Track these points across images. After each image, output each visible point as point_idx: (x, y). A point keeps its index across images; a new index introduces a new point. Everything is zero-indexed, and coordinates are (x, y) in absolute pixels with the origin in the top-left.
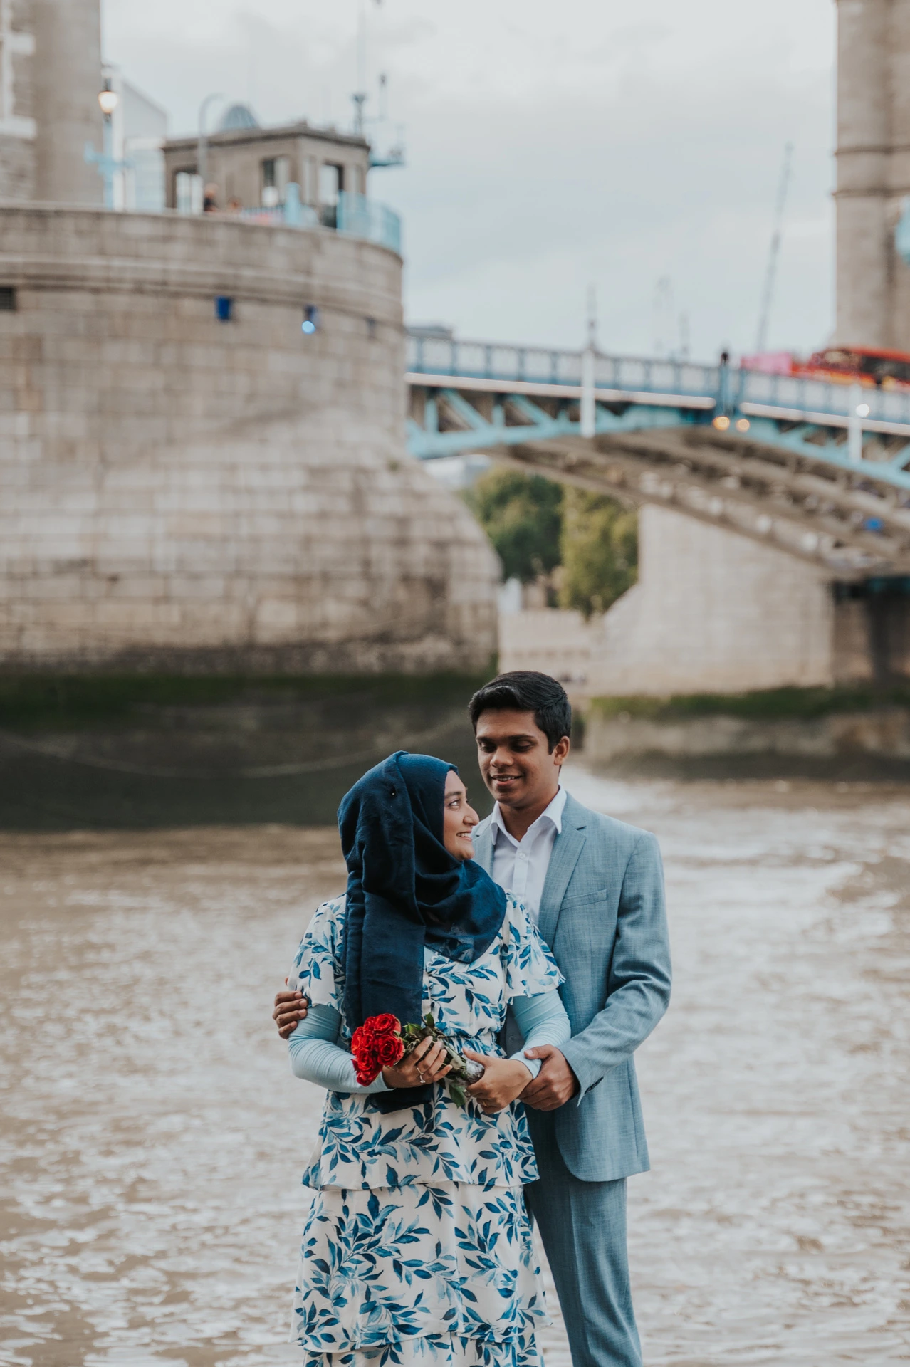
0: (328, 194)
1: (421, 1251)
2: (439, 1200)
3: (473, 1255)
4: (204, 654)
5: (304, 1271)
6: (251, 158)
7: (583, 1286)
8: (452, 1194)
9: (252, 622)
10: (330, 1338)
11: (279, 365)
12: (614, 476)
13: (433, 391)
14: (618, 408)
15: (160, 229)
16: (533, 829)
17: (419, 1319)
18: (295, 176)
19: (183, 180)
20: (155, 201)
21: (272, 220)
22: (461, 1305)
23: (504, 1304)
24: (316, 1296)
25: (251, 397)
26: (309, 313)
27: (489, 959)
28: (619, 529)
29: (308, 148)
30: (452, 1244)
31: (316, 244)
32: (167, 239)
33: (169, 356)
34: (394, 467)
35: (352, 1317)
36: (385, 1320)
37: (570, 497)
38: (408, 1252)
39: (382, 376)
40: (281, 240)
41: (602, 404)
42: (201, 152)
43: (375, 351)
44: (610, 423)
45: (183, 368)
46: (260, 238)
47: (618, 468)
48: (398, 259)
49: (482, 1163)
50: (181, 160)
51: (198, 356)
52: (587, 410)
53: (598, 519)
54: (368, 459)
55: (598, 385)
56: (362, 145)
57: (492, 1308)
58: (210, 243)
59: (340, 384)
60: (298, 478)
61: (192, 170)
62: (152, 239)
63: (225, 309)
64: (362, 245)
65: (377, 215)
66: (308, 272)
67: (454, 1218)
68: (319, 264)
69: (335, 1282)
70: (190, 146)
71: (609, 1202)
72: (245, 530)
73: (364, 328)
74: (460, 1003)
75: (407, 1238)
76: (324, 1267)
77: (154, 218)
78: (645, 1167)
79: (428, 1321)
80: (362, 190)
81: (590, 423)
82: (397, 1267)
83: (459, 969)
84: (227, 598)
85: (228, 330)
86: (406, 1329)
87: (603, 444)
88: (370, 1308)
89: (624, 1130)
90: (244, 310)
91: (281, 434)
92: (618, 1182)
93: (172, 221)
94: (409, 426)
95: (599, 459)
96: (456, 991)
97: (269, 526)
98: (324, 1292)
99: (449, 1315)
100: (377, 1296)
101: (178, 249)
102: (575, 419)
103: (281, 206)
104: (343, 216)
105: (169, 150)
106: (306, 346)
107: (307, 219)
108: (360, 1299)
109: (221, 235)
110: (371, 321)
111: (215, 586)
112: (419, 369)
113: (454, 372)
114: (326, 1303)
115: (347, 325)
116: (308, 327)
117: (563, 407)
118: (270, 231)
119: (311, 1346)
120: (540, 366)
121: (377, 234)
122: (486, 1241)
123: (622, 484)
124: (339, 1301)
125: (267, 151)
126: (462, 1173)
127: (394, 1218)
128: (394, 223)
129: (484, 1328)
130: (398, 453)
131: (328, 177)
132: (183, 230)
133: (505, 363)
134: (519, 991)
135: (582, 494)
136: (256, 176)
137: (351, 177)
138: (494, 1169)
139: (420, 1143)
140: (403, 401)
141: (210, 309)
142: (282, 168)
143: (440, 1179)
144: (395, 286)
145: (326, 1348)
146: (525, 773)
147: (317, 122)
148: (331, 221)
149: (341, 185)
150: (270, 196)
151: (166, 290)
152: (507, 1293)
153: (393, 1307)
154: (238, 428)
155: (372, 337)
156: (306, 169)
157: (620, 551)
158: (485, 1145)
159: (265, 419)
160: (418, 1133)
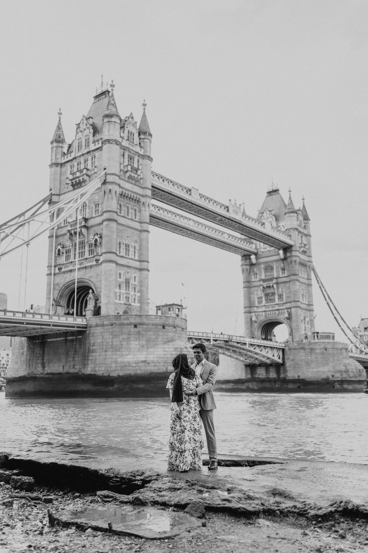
0: (177, 312)
1: (187, 419)
2: (189, 412)
3: (194, 419)
4: (161, 373)
5: (171, 422)
6: (167, 308)
7: (207, 425)
8: (191, 411)
9: (167, 369)
10: (175, 431)
11: (171, 334)
12: (215, 350)
13: (191, 338)
14: (216, 341)
15: (155, 317)
16: (200, 364)
17: (187, 428)
18: (173, 310)
19: (158, 311)
20: (155, 314)
21: (170, 316)
22: (192, 426)
23: (198, 426)
24: (173, 425)
25: (167, 339)
26: (175, 327)
27: (194, 379)
28: (216, 358)
29: (175, 306)
30: (191, 418)
31: (176, 319)
32: (156, 318)
33: (156, 333)
34: (186, 348)
35: (178, 428)
36: (182, 428)
37: (210, 353)
38: (185, 419)
39: (184, 336)
40: (171, 318)
41: (214, 340)
42: (161, 307)
43: (183, 333)
44: (214, 342)
45: (158, 335)
46: (168, 318)
47: (216, 349)
48: (186, 320)
49: (195, 407)
50: (158, 308)
51: (160, 333)
52: (212, 341)
53: (213, 357)
54: (182, 347)
55: (213, 337)
56: (182, 306)
57: (196, 426)
58: (162, 319)
59: (179, 337)
60: (173, 349)
61: (160, 310)
62: (154, 318)
63: (164, 327)
64: (182, 319)
65: (183, 314)
66: (175, 322)
67: (191, 415)
68: (176, 321)
69: (176, 423)
70: (159, 306)
71: (210, 414)
72: (166, 357)
73: (182, 330)
74: (192, 385)
75: (185, 417)
76: (174, 421)
77: (155, 316)
78: (216, 408)
79: (188, 428)
80: (182, 312)
81: (212, 342)
82: (184, 421)
83: (191, 381)
84: (164, 366)
85: (164, 330)
86: (185, 429)
87: (214, 345)
88: (181, 426)
89: (212, 403)
90: (166, 327)
91: (171, 343)
92: (211, 410)
93: (157, 316)
94: (188, 343)
95: (214, 348)
96: (191, 384)
97: (169, 356)
98: (174, 425)
99: (190, 427)
100: (181, 425)
101: (158, 319)
102: (210, 342)
103: (171, 314)
104: (179, 315)
105: (157, 307)
106: (174, 332)
107: (174, 315)
108: (179, 425)
109: (163, 317)
110: (183, 329)
111: (162, 364)
112: (189, 335)
113: (194, 336)
114: (174, 426)
115: (180, 329)
116: (174, 329)
117: (208, 340)
118: (170, 317)
119: (172, 432)
120: (205, 335)
121: (184, 317)
122: (195, 418)
123: (216, 351)
124: (176, 426)
125: (169, 307)
126: (193, 409)
127: (183, 414)
128: (186, 316)
129: (195, 429)
130: (186, 346)
131: (177, 310)
132: (158, 317)
133: (201, 334)
134: (198, 383)
135: (211, 353)
136: (168, 310)
137: (180, 310)
138: (196, 408)
139: (187, 404)
140: (187, 340)
141: (162, 327)
142: (171, 309)
143: (190, 409)
144: (186, 324)
145: (175, 432)
146: (199, 356)
147: (176, 303)
148: (178, 316)
149: (179, 311)
150: (170, 313)
151: (156, 325)
152: (198, 424)
153: (184, 426)
154: (165, 343)
155: (183, 331)
156: (174, 309)
157: (217, 361)
158: (195, 405)
159: (169, 342)
160: (187, 403)
